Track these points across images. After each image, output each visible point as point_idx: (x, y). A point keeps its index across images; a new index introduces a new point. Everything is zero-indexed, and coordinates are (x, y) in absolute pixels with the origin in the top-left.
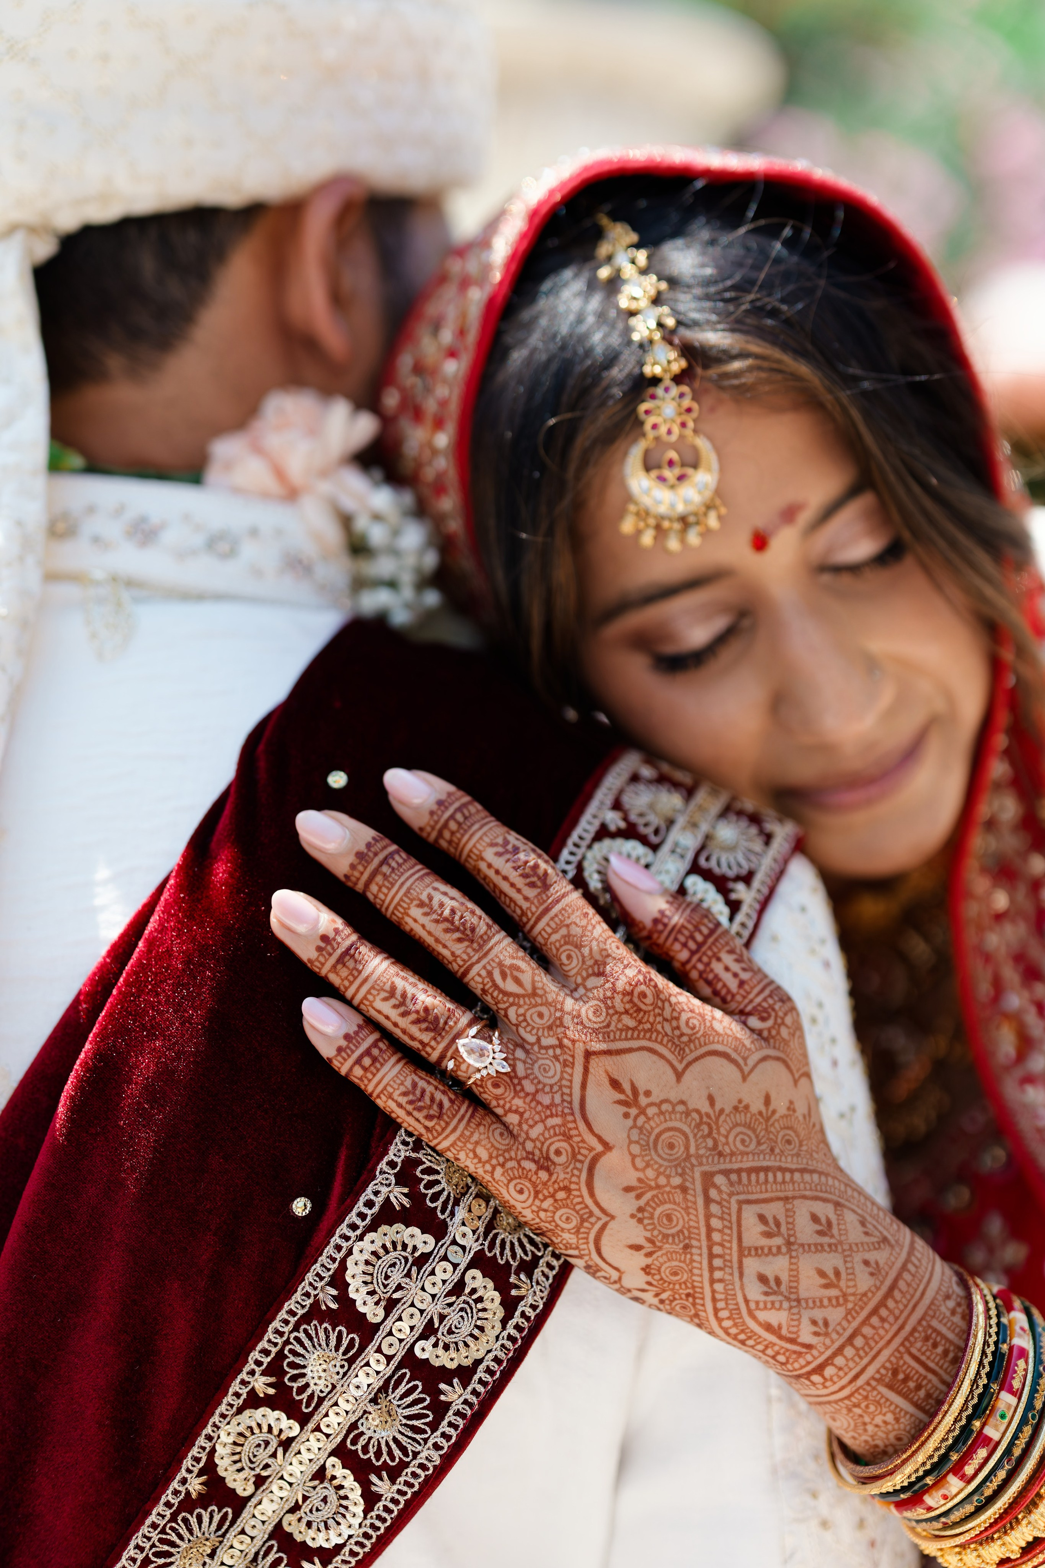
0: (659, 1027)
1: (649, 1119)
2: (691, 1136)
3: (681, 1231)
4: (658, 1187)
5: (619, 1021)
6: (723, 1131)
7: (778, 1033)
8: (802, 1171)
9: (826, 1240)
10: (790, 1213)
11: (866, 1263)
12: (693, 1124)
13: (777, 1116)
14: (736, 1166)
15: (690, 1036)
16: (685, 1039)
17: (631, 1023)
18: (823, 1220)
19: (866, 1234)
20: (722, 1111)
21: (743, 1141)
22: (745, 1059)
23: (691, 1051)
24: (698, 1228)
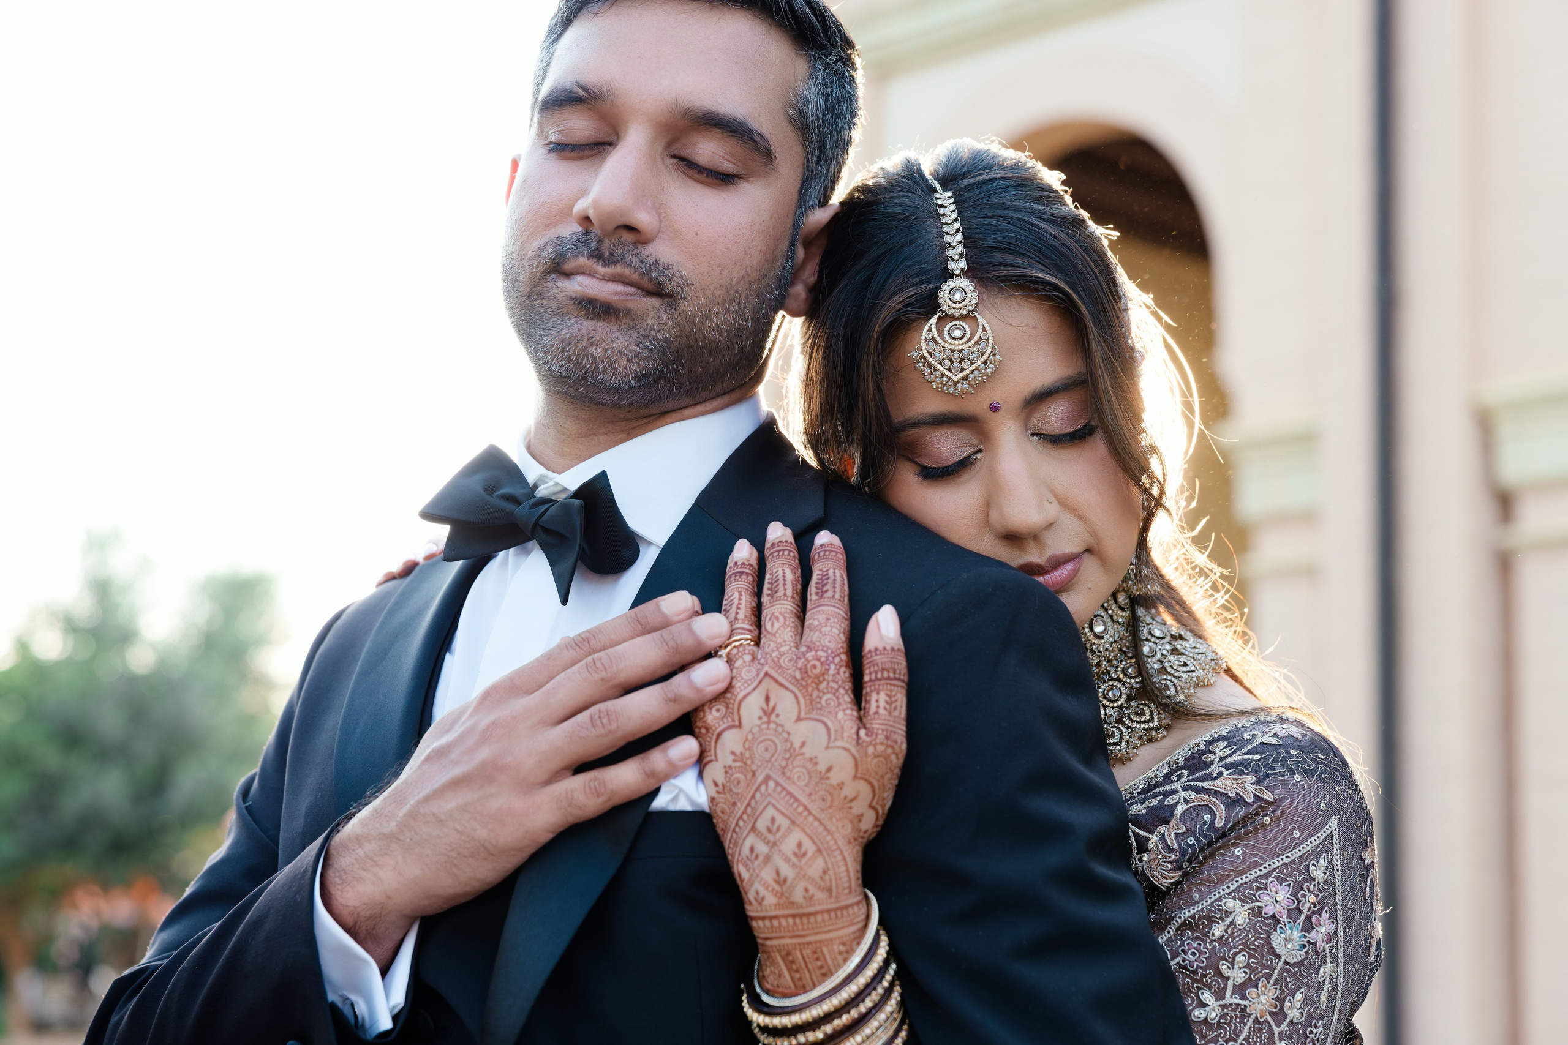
0: (810, 689)
1: (768, 728)
2: (778, 752)
3: (738, 794)
4: (745, 763)
5: (794, 671)
6: (795, 764)
7: (867, 747)
8: (816, 819)
9: (794, 860)
10: (789, 831)
11: (807, 890)
12: (784, 748)
13: (828, 782)
14: (785, 785)
15: (822, 706)
16: (819, 706)
17: (798, 675)
18: (803, 850)
19: (821, 878)
20: (803, 754)
21: (799, 777)
22: (836, 740)
23: (816, 714)
24: (745, 798)
